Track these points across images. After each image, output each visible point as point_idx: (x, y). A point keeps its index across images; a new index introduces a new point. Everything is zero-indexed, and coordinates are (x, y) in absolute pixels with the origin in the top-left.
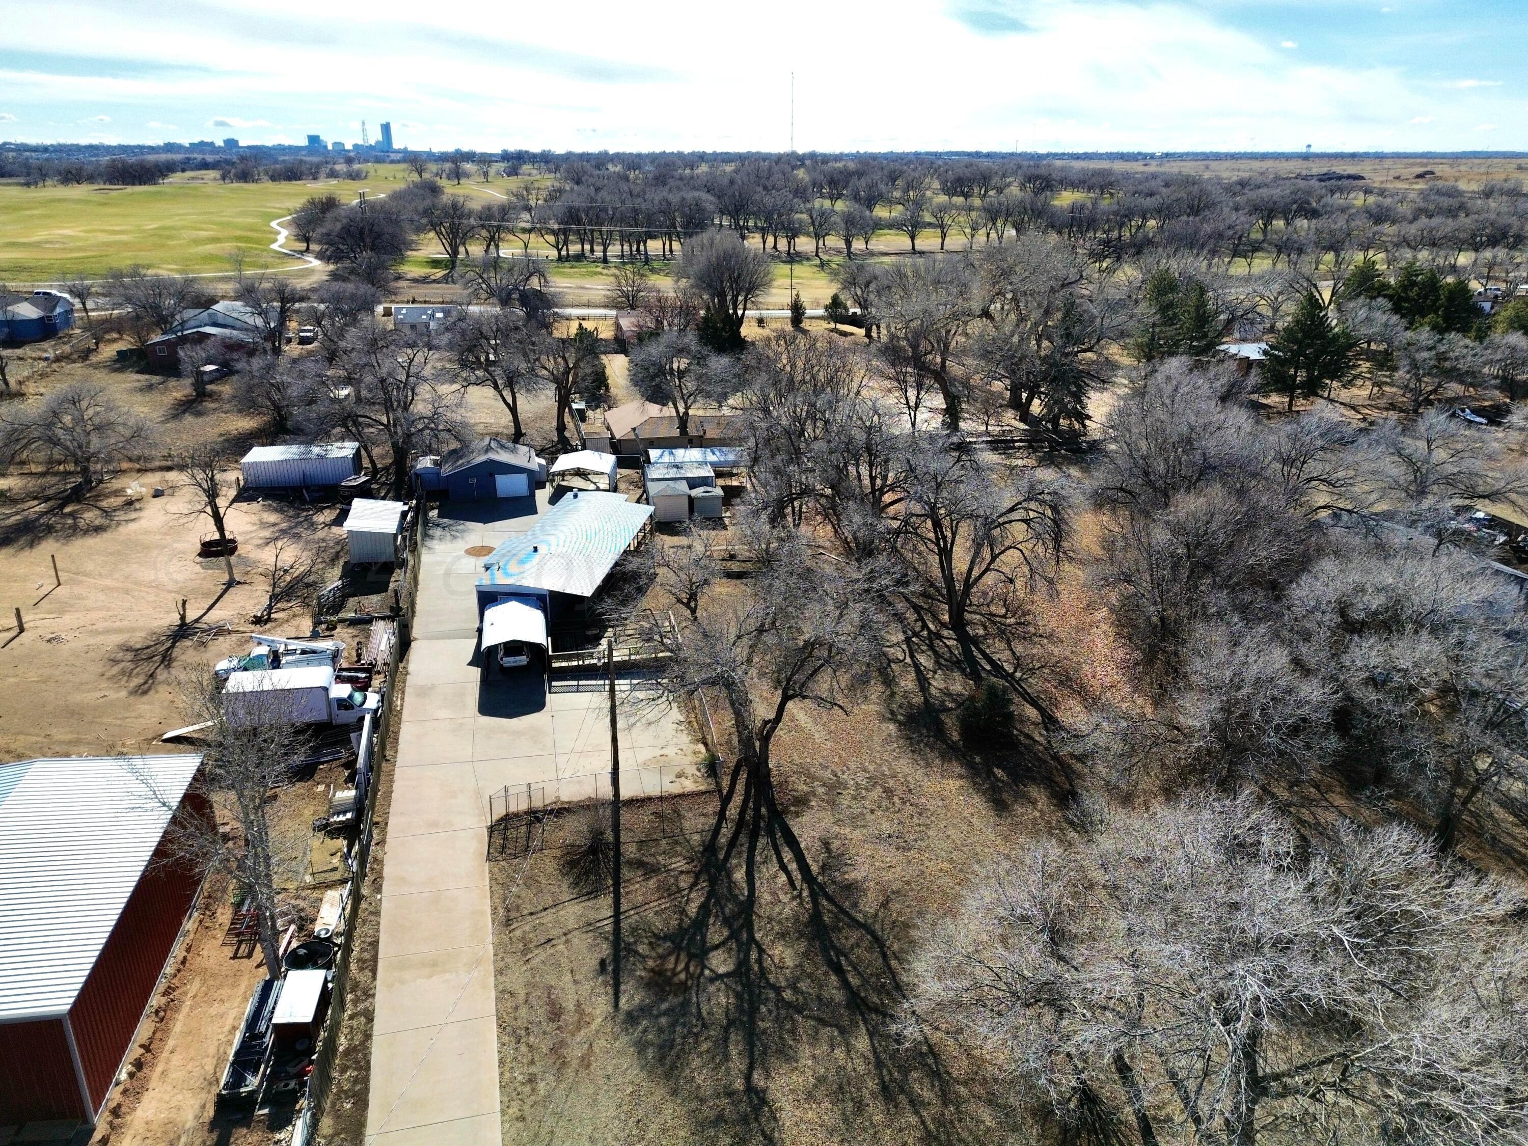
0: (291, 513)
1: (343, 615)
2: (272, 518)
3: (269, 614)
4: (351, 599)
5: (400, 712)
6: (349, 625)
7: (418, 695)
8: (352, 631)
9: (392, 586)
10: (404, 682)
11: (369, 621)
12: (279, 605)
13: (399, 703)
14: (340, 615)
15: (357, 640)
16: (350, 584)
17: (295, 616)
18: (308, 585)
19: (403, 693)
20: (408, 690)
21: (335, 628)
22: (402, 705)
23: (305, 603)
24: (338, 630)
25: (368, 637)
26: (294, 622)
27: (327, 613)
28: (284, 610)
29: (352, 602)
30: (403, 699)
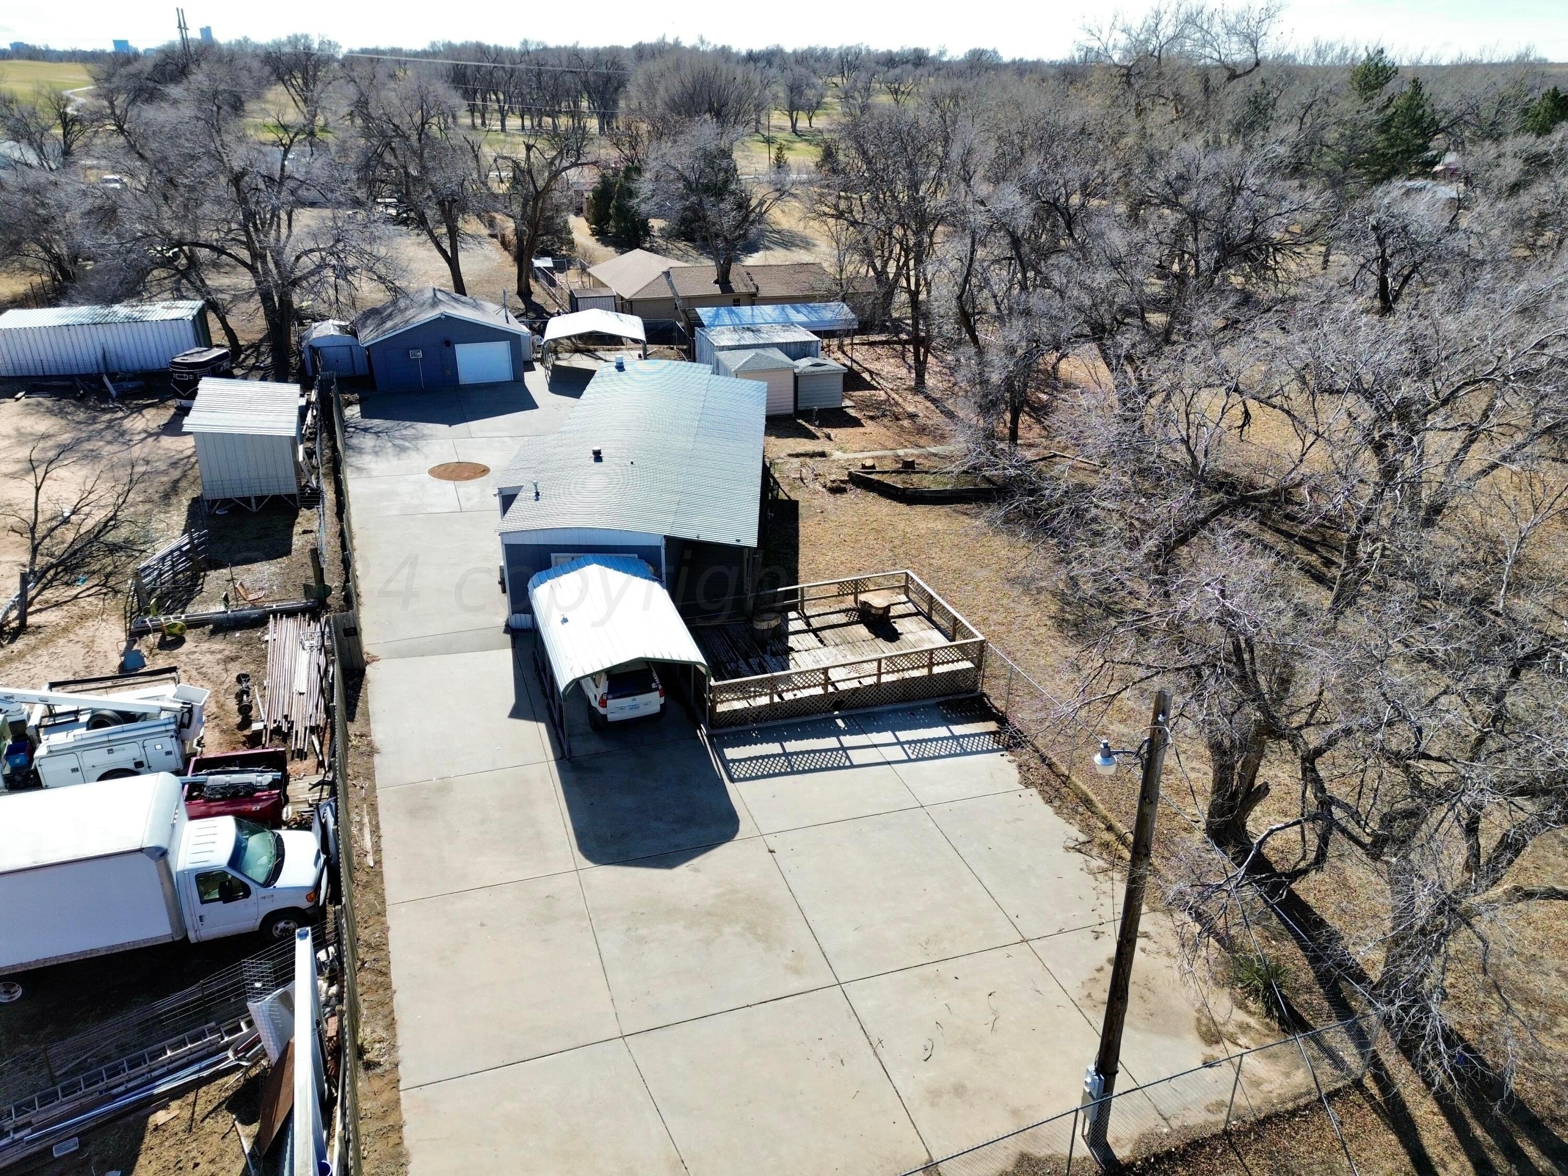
0: (81, 416)
1: (197, 609)
2: (43, 424)
3: (23, 617)
4: (212, 574)
5: (377, 872)
6: (213, 633)
7: (413, 813)
8: (222, 646)
9: (297, 541)
10: (370, 775)
11: (260, 622)
12: (48, 594)
13: (368, 843)
14: (190, 610)
15: (236, 669)
16: (209, 541)
17: (84, 617)
18: (113, 549)
19: (373, 808)
20: (383, 799)
21: (179, 641)
22: (378, 850)
23: (108, 588)
24: (188, 646)
25: (262, 659)
26: (82, 633)
27: (159, 606)
28: (58, 604)
29: (215, 580)
30: (375, 829)
